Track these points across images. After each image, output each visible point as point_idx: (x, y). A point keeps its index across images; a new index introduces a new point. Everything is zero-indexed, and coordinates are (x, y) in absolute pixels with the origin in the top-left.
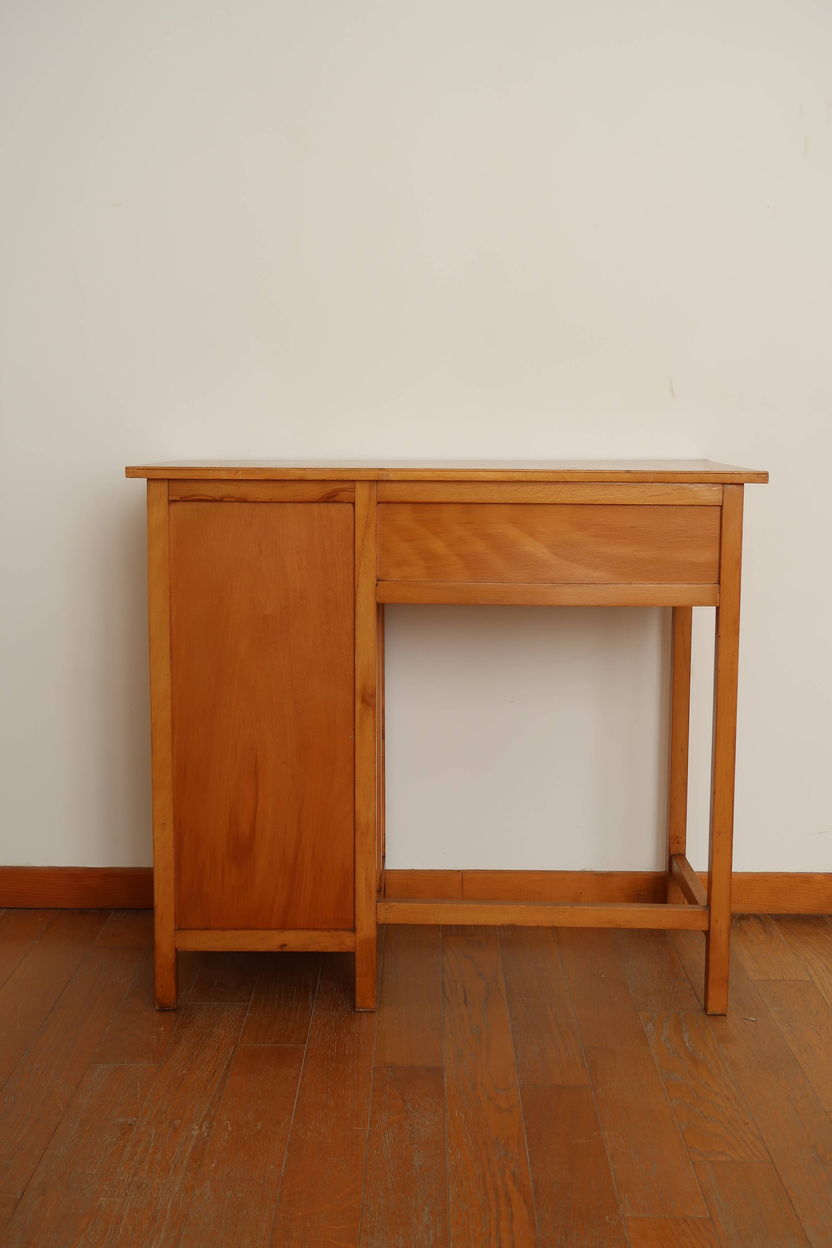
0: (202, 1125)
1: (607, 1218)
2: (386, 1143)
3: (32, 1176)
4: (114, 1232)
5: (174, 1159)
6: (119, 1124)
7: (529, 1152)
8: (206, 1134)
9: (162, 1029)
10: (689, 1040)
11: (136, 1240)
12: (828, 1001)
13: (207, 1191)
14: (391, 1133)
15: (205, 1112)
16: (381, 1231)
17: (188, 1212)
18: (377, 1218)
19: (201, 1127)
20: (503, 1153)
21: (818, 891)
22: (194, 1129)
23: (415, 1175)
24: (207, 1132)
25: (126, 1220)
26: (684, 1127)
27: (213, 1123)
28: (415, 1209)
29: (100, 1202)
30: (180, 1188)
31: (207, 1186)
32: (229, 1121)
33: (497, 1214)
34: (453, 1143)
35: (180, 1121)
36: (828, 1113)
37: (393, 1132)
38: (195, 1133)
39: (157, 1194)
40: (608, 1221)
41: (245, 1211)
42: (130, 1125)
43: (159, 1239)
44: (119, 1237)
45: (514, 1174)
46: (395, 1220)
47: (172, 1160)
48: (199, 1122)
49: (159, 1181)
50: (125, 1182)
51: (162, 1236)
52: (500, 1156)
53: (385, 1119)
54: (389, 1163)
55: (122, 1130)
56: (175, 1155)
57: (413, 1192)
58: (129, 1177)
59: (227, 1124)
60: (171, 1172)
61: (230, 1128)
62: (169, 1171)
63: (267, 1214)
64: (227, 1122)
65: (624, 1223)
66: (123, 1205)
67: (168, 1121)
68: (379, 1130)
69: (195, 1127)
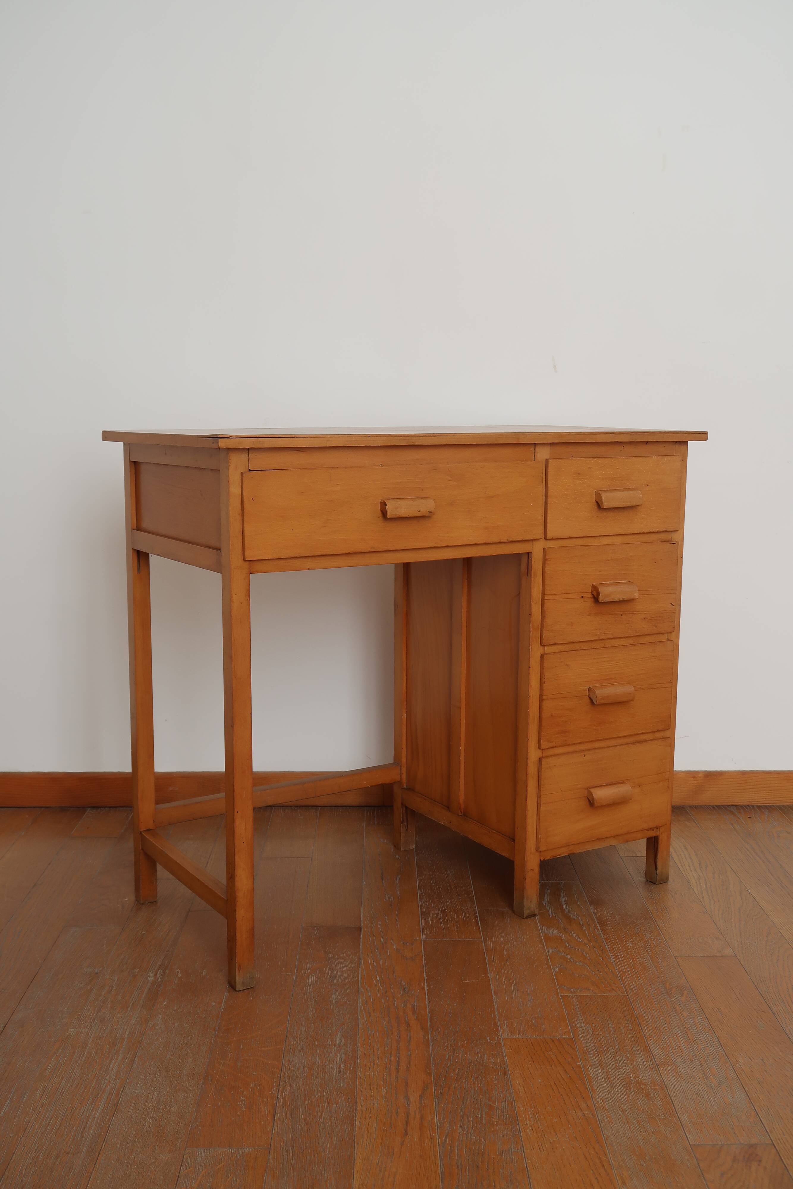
0: (157, 972)
1: (488, 1038)
2: (309, 984)
3: (13, 1013)
4: (80, 1055)
5: (133, 999)
6: (88, 972)
7: (427, 990)
8: (159, 980)
9: (127, 899)
10: (566, 903)
11: (98, 1061)
12: (683, 873)
13: (159, 1022)
14: (313, 977)
15: (159, 963)
16: (301, 1051)
17: (142, 1039)
18: (299, 1041)
19: (156, 975)
20: (406, 990)
21: (680, 786)
22: (149, 976)
23: (332, 1008)
24: (161, 978)
25: (90, 1045)
26: (557, 970)
27: (166, 971)
28: (330, 1034)
29: (69, 1032)
30: (136, 1021)
31: (159, 1019)
32: (180, 970)
33: (398, 1037)
34: (365, 983)
35: (138, 970)
36: (676, 958)
37: (315, 976)
38: (151, 979)
39: (117, 1025)
40: (489, 1041)
41: (190, 1038)
42: (97, 973)
43: (117, 1059)
44: (84, 1058)
45: (413, 1007)
46: (313, 1042)
47: (131, 999)
48: (154, 971)
49: (119, 1015)
50: (91, 1017)
51: (120, 1058)
52: (403, 993)
53: (310, 966)
54: (311, 1000)
55: (89, 977)
56: (133, 996)
57: (330, 1021)
58: (94, 1013)
59: (178, 972)
60: (129, 1009)
61: (180, 975)
62: (128, 1008)
63: (207, 1040)
64: (178, 970)
65: (502, 1042)
66: (88, 1035)
67: (128, 970)
68: (304, 975)
69: (152, 975)
